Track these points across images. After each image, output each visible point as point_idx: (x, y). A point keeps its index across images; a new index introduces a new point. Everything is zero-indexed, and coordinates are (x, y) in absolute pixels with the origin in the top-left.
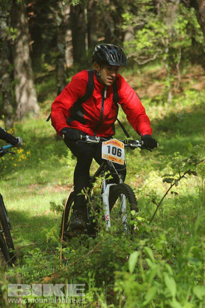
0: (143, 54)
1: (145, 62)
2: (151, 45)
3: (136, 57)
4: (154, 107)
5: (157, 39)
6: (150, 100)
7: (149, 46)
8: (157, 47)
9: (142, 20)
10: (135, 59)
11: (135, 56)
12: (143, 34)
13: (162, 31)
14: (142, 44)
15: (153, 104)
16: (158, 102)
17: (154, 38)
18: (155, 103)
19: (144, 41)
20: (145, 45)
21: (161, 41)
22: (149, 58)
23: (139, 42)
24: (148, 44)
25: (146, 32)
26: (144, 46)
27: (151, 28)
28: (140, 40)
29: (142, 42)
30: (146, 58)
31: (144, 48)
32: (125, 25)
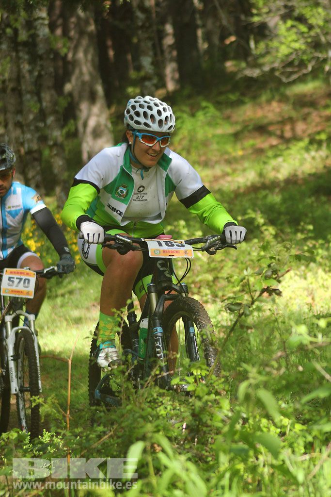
0: (291, 64)
1: (294, 77)
2: (303, 47)
3: (278, 70)
4: (313, 153)
5: (313, 37)
6: (307, 140)
7: (300, 49)
8: (313, 51)
9: (286, 6)
10: (277, 74)
11: (276, 68)
12: (289, 29)
13: (321, 23)
14: (288, 46)
15: (311, 147)
16: (320, 143)
17: (306, 35)
18: (315, 146)
19: (291, 42)
20: (292, 48)
21: (320, 39)
22: (300, 70)
23: (282, 43)
24: (296, 45)
25: (293, 26)
26: (291, 51)
27: (301, 19)
28: (283, 40)
29: (287, 43)
30: (296, 70)
31: (291, 53)
32: (257, 15)
